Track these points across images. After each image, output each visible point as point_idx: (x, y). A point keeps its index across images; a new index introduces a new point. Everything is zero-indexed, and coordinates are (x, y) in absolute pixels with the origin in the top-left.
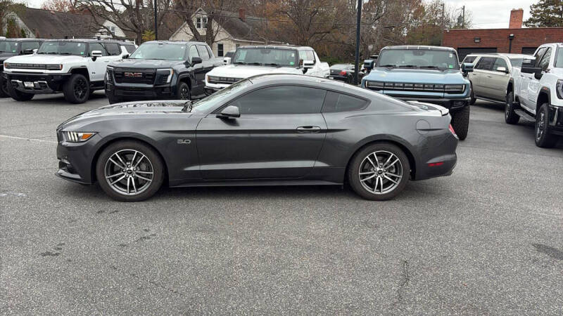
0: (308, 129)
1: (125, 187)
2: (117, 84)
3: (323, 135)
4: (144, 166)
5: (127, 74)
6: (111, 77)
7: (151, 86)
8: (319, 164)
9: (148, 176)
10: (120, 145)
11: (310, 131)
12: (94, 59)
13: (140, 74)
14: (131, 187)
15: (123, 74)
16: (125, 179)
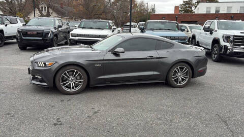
0: (152, 57)
1: (70, 88)
2: (23, 38)
3: (157, 60)
4: (78, 78)
5: (29, 33)
6: (20, 34)
7: (41, 38)
8: (156, 73)
9: (80, 82)
10: (68, 68)
11: (152, 59)
12: (6, 26)
13: (35, 33)
14: (73, 88)
15: (27, 33)
16: (70, 84)
